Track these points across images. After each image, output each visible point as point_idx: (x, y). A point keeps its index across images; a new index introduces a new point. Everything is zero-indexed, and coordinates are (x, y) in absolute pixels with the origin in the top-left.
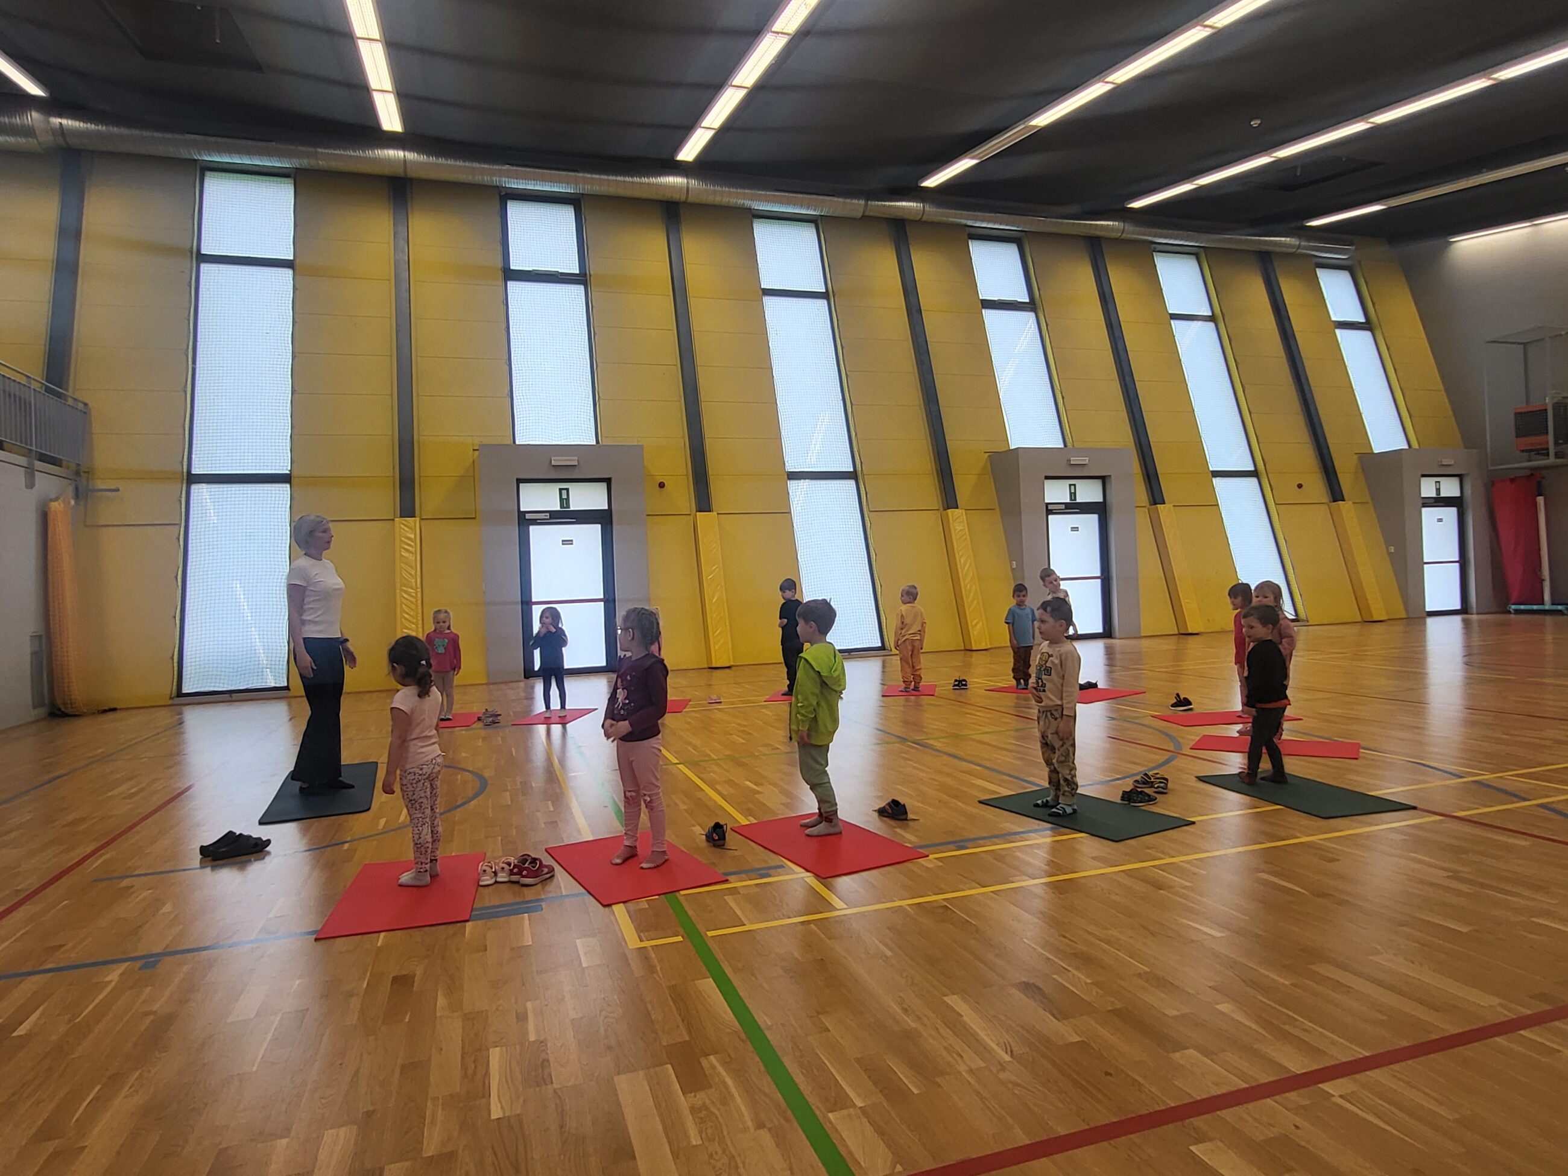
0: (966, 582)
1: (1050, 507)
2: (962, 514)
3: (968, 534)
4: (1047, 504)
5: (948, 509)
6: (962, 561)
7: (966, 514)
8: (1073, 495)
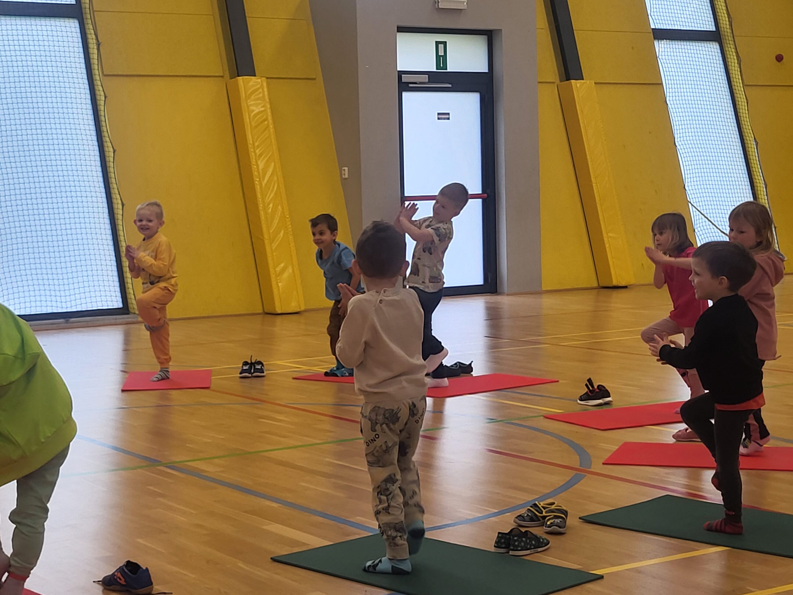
0: (267, 200)
1: (405, 78)
2: (262, 85)
3: (270, 118)
4: (401, 73)
5: (239, 76)
6: (261, 165)
7: (268, 84)
8: (441, 60)
